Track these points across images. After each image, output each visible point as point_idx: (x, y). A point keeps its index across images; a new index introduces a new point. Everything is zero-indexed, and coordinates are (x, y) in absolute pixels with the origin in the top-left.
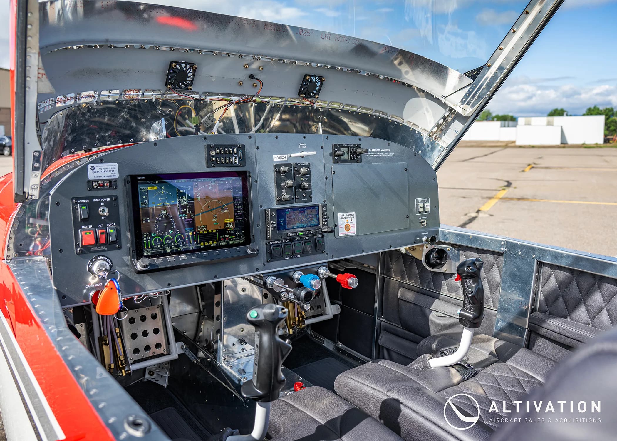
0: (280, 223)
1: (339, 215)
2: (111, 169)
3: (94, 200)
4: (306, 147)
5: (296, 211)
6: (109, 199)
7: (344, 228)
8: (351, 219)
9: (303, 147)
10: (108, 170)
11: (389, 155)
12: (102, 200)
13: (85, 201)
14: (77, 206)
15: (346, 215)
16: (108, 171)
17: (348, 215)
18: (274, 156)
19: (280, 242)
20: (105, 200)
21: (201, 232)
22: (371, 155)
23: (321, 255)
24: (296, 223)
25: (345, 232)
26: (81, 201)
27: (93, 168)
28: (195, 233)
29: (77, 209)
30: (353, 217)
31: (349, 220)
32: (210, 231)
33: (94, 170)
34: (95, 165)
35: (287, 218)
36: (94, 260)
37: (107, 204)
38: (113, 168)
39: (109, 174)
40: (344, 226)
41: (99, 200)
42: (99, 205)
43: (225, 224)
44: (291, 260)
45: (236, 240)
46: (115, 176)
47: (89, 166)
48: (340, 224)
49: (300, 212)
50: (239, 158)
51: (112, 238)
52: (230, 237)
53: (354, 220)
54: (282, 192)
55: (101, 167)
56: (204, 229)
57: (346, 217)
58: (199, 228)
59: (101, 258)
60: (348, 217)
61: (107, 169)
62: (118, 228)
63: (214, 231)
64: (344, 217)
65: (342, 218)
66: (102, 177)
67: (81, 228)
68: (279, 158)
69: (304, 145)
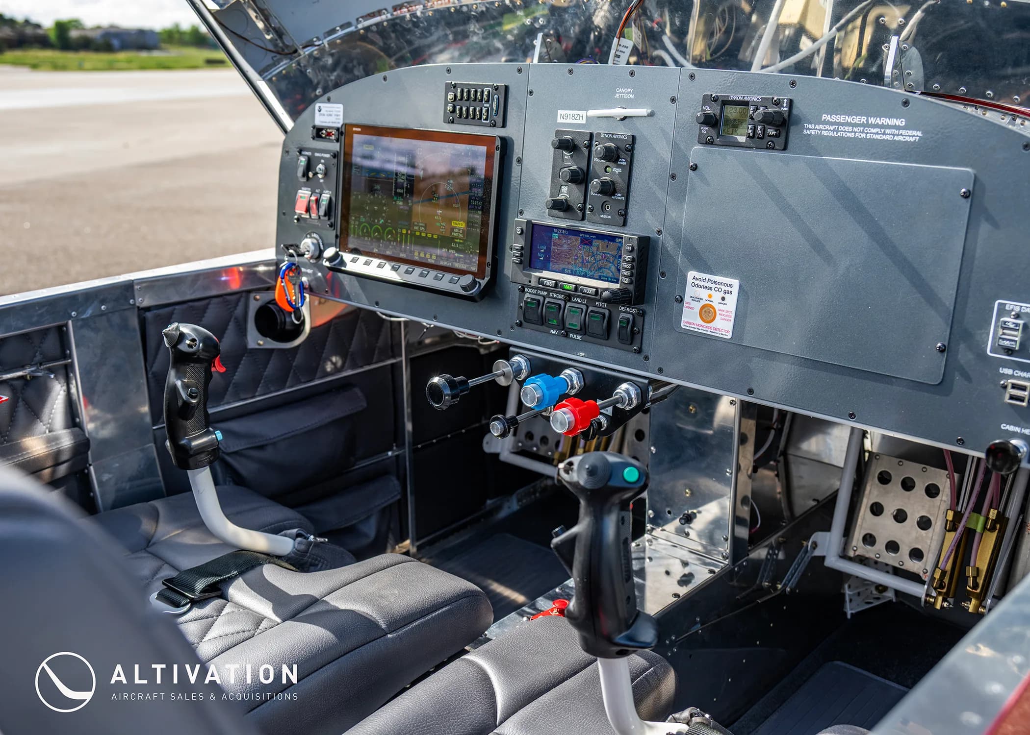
0: (539, 255)
1: (691, 274)
2: (336, 113)
3: (317, 155)
4: (632, 96)
5: (573, 238)
6: (329, 155)
7: (697, 310)
8: (722, 294)
9: (627, 96)
11: (901, 138)
15: (709, 280)
16: (333, 115)
17: (716, 283)
18: (560, 112)
19: (545, 293)
20: (325, 155)
21: (418, 233)
22: (825, 133)
23: (631, 357)
24: (569, 263)
25: (699, 321)
27: (320, 110)
28: (409, 232)
30: (730, 293)
31: (717, 297)
32: (429, 235)
33: (321, 112)
34: (322, 105)
35: (553, 248)
36: (308, 236)
38: (338, 111)
39: (334, 119)
40: (697, 306)
41: (320, 155)
42: (318, 161)
43: (452, 229)
44: (562, 339)
45: (465, 263)
46: (339, 123)
47: (317, 106)
48: (687, 299)
49: (582, 242)
50: (492, 110)
52: (457, 255)
53: (732, 301)
54: (559, 190)
55: (327, 109)
56: (422, 229)
57: (709, 284)
58: (416, 226)
59: (314, 235)
60: (713, 286)
61: (332, 111)
63: (435, 237)
64: (701, 283)
65: (698, 286)
66: (326, 122)
68: (569, 116)
69: (629, 93)
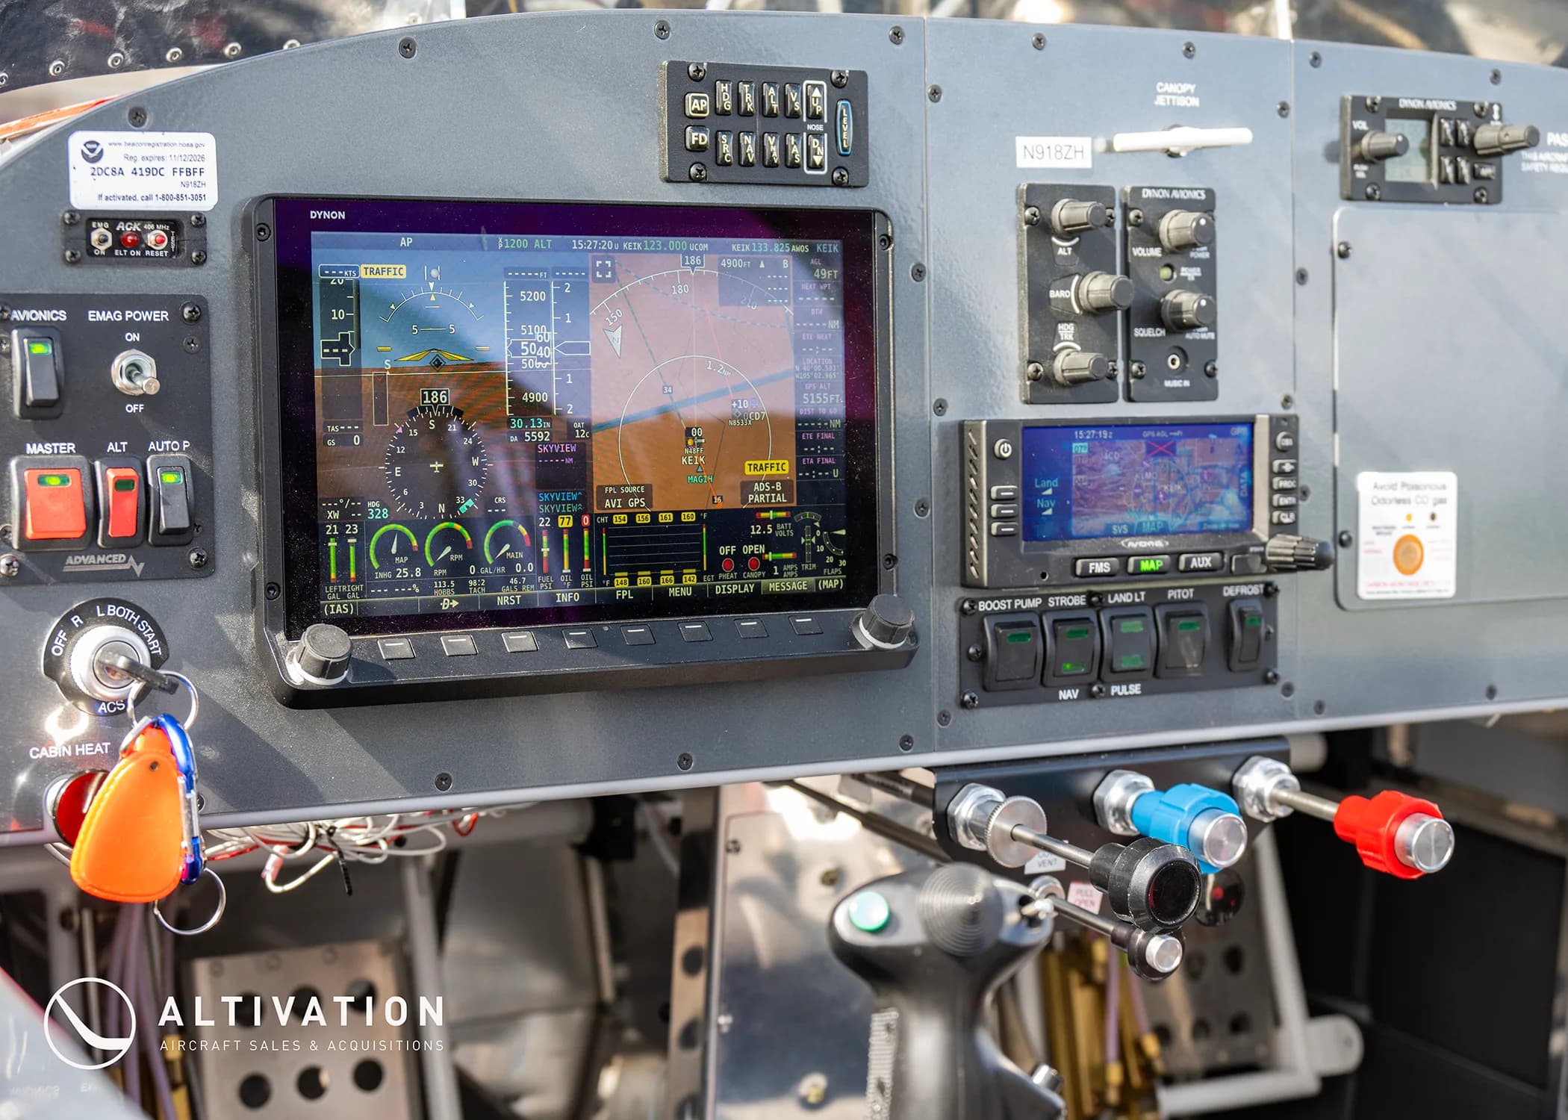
0: (1040, 503)
1: (1367, 482)
2: (179, 164)
3: (95, 316)
4: (1195, 102)
5: (1127, 444)
6: (165, 315)
7: (1389, 554)
8: (1431, 509)
9: (1182, 102)
10: (168, 166)
12: (129, 314)
13: (47, 315)
14: (9, 340)
15: (1404, 485)
16: (167, 172)
17: (1417, 487)
18: (1021, 141)
19: (1035, 603)
20: (146, 316)
21: (620, 520)
22: (1555, 168)
23: (1256, 696)
24: (1122, 509)
25: (1396, 576)
26: (27, 315)
27: (93, 155)
28: (586, 520)
29: (9, 355)
30: (1443, 501)
31: (1421, 514)
32: (666, 518)
33: (100, 164)
34: (103, 138)
35: (1077, 479)
36: (76, 620)
37: (153, 341)
38: (193, 158)
39: (171, 184)
40: (1388, 544)
41: (115, 316)
42: (112, 339)
43: (747, 486)
44: (1090, 704)
45: (802, 574)
46: (200, 197)
47: (77, 142)
48: (1365, 535)
49: (1150, 450)
50: (834, 139)
51: (173, 516)
52: (770, 556)
53: (1449, 515)
54: (1055, 336)
55: (132, 151)
56: (633, 503)
57: (1401, 494)
58: (611, 496)
59: (112, 610)
60: (1412, 494)
61: (161, 158)
62: (203, 465)
63: (688, 517)
64: (1390, 494)
65: (1383, 501)
66: (134, 198)
67: (23, 451)
68: (1046, 151)
69: (1188, 94)
